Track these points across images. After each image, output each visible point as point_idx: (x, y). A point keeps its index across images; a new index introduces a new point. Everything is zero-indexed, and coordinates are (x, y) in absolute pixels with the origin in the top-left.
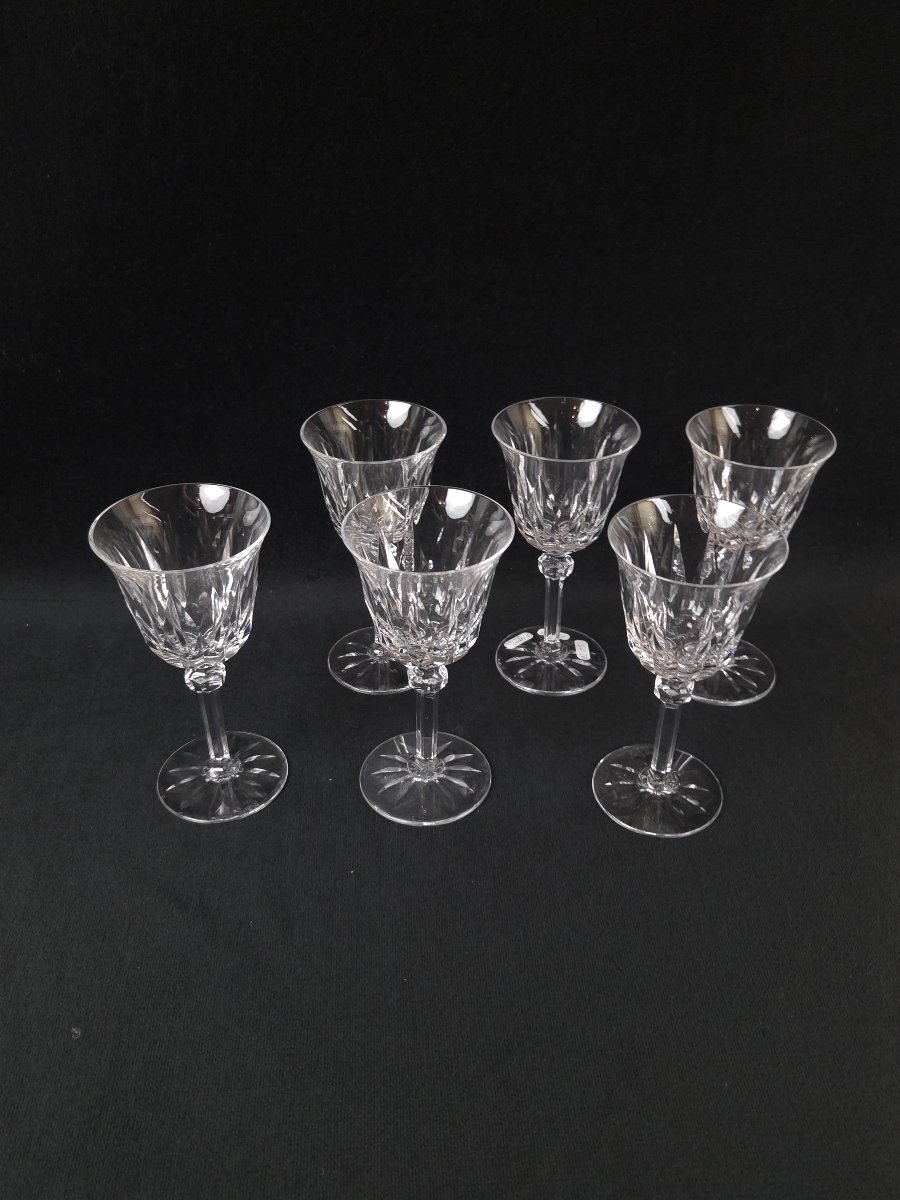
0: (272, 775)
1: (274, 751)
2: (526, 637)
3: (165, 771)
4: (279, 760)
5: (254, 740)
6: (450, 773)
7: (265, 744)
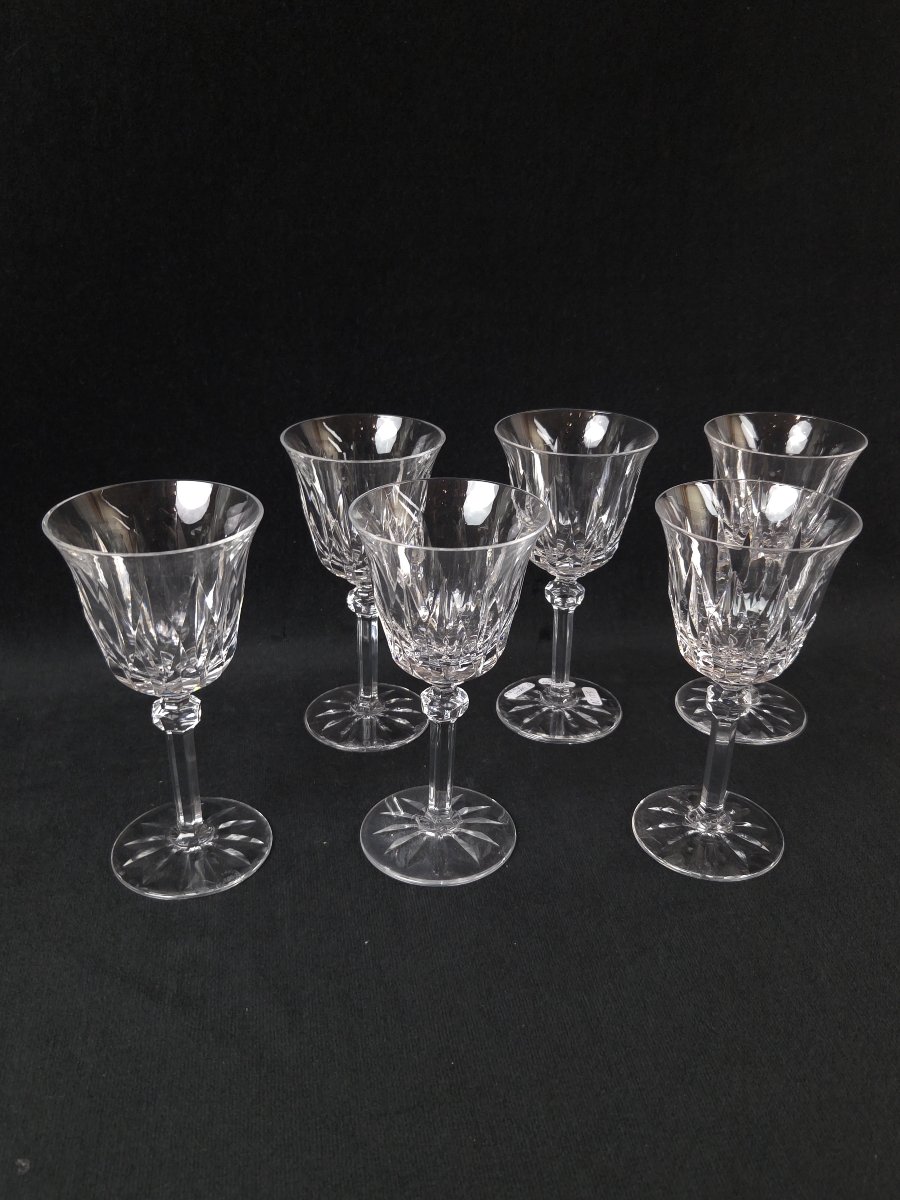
0: (253, 840)
1: (252, 816)
2: (527, 686)
3: (120, 844)
4: (259, 825)
5: (228, 805)
6: (468, 826)
7: (242, 808)
